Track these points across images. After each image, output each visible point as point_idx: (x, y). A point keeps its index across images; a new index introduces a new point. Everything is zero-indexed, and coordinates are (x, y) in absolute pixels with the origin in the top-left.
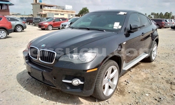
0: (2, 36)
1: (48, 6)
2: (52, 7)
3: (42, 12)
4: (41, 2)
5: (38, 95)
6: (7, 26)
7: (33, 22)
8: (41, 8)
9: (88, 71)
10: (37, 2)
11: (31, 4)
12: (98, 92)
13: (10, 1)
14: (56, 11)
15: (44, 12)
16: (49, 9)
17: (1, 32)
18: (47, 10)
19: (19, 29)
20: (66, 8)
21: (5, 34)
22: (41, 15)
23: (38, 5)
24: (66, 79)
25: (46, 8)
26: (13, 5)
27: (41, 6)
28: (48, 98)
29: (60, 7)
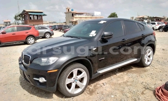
0: (31, 42)
1: (79, 14)
2: (82, 14)
3: (73, 19)
4: (73, 11)
5: (25, 90)
6: (35, 34)
7: (63, 29)
8: (73, 16)
9: (48, 72)
10: (70, 11)
11: (65, 13)
12: (61, 89)
13: (43, 13)
14: (86, 18)
15: (75, 20)
16: (80, 16)
17: (30, 39)
18: (77, 17)
19: (48, 36)
20: (95, 15)
21: (33, 40)
22: (73, 22)
23: (70, 13)
24: (36, 77)
25: (77, 16)
26: (46, 15)
27: (73, 14)
28: (30, 92)
29: (89, 13)
